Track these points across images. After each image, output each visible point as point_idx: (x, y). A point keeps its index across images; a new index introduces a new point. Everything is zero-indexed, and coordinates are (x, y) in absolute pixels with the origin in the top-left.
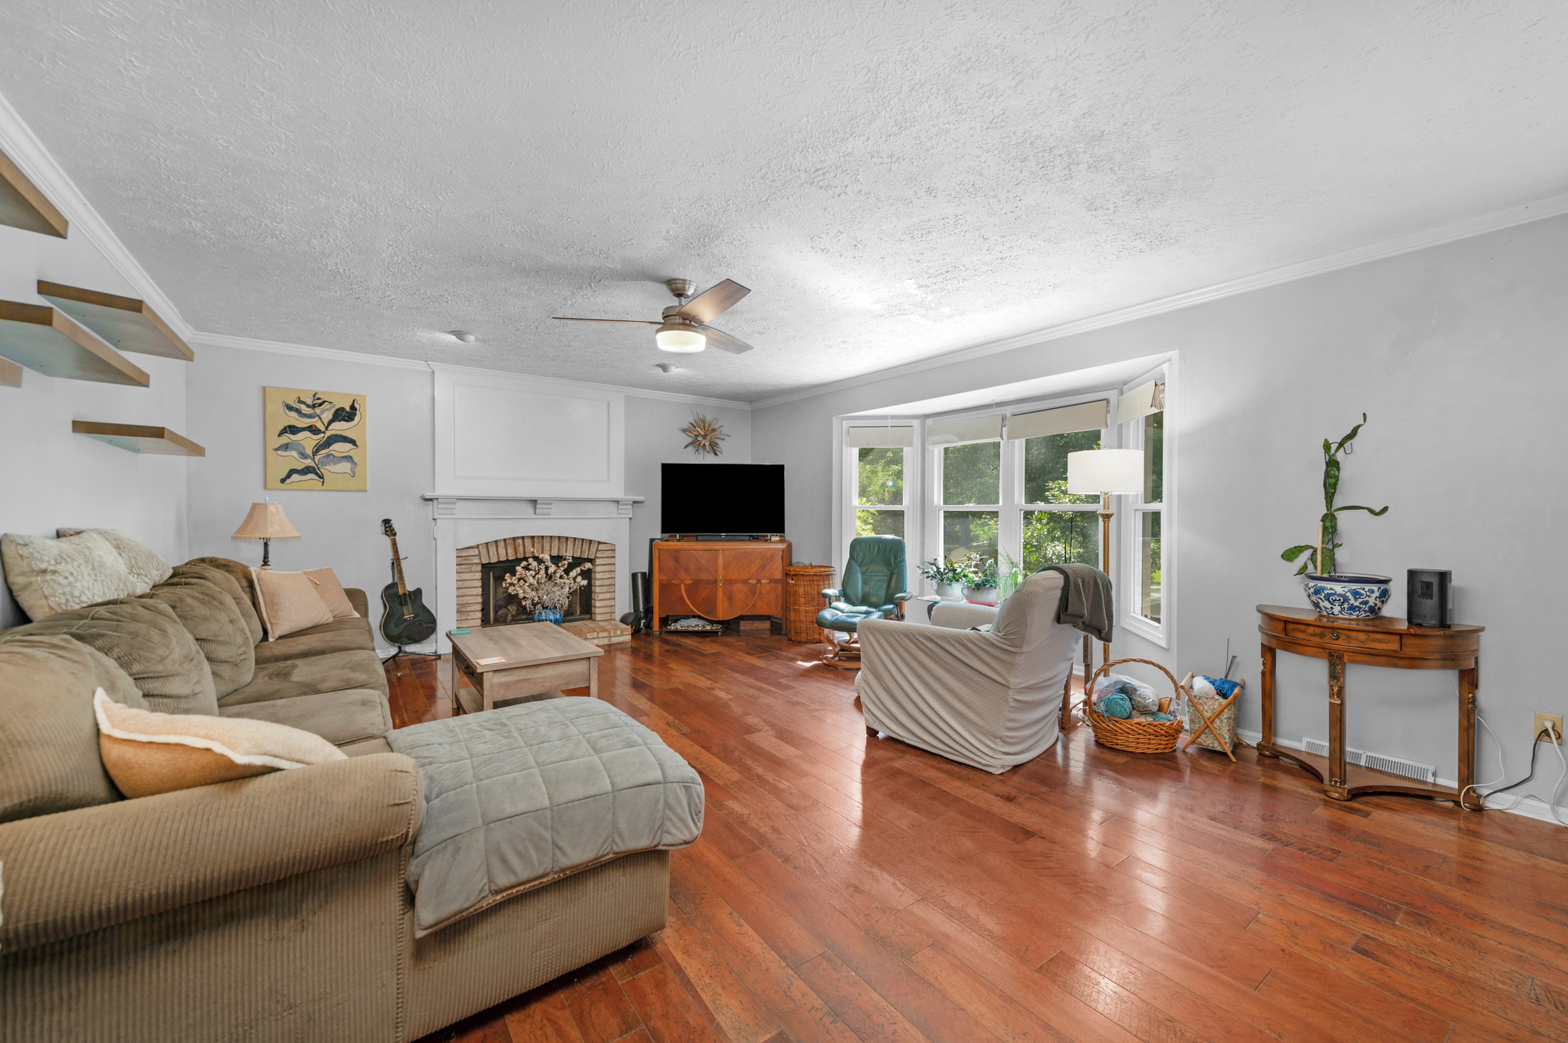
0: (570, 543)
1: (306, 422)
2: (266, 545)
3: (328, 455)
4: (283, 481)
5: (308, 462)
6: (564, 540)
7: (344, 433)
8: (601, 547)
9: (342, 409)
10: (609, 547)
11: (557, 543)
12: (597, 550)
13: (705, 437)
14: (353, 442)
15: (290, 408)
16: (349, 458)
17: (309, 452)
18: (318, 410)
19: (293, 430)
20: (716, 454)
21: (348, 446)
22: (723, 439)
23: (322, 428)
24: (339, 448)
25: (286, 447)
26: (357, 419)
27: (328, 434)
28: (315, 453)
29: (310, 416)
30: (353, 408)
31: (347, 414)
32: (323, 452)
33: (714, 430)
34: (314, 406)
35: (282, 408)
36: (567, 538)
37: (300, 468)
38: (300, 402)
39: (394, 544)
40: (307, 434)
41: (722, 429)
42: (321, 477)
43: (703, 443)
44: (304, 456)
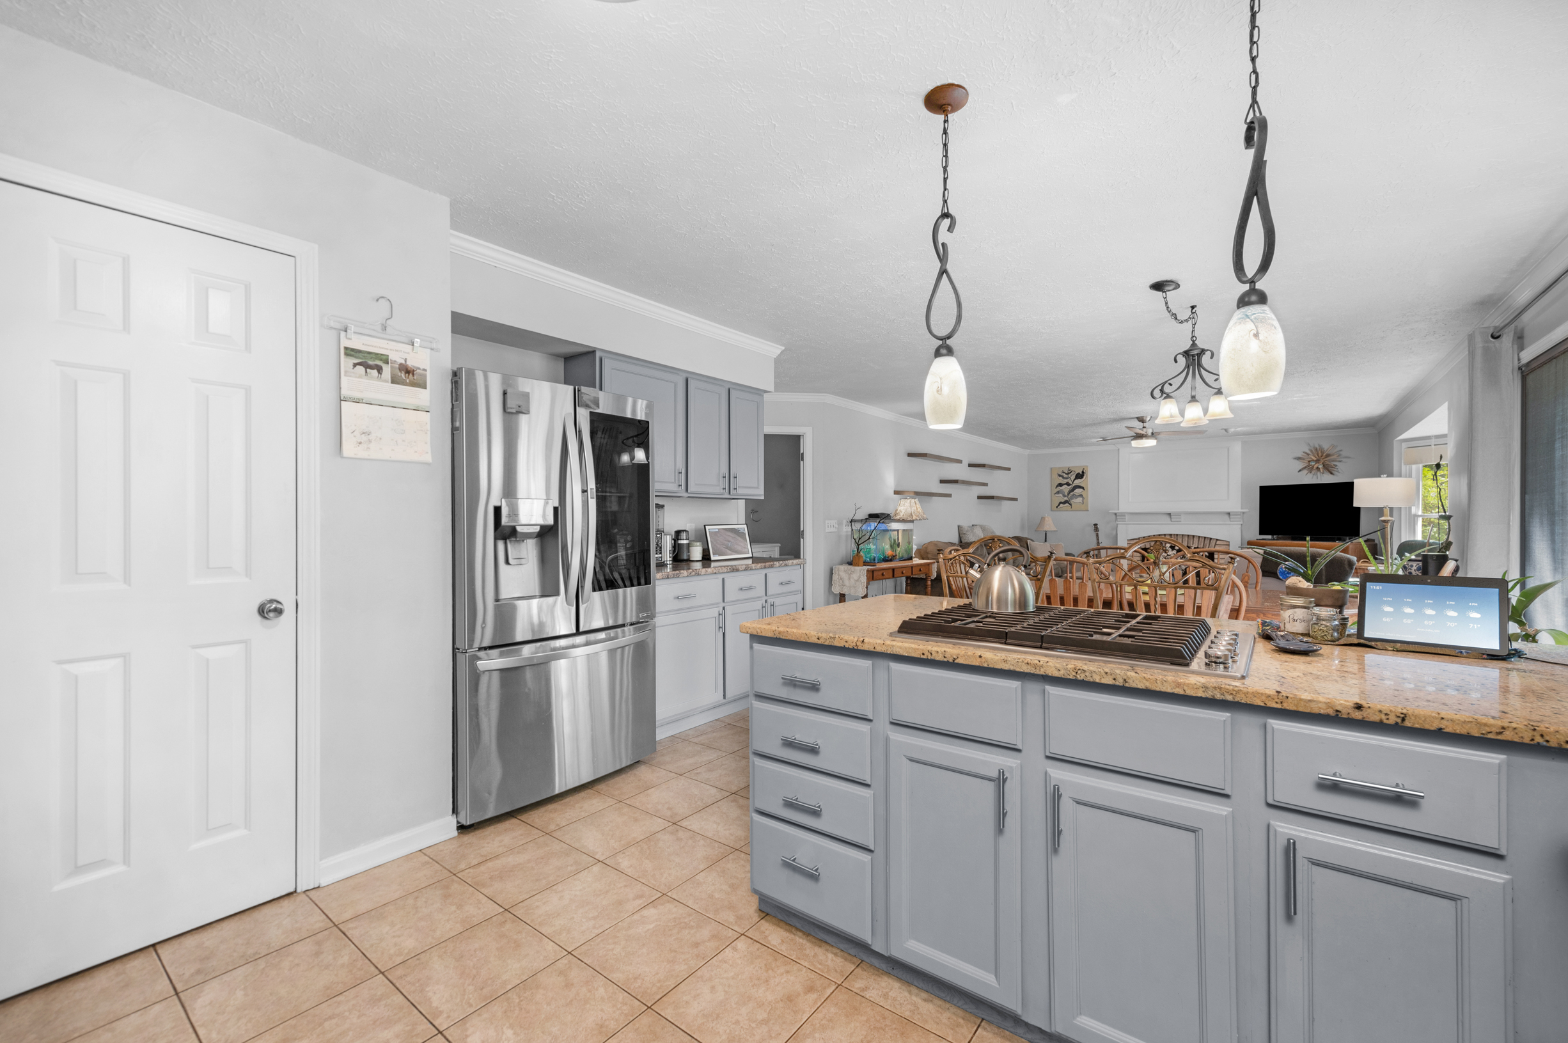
0: (1196, 540)
1: (1065, 481)
2: (1046, 534)
3: (1073, 495)
4: (1057, 507)
5: (1066, 498)
6: (1192, 537)
7: (1079, 485)
8: (1218, 542)
9: (1079, 473)
10: (1225, 543)
11: (1186, 539)
12: (1216, 544)
13: (1317, 461)
14: (1083, 488)
15: (1060, 476)
16: (1081, 496)
17: (1066, 494)
18: (1070, 475)
19: (1060, 485)
20: (1331, 473)
21: (1081, 490)
22: (1340, 461)
23: (1071, 483)
24: (1078, 491)
25: (1058, 493)
26: (1084, 477)
27: (1073, 485)
28: (1068, 494)
29: (1067, 478)
30: (1083, 472)
31: (1080, 476)
32: (1071, 493)
33: (1328, 455)
34: (1068, 474)
35: (1057, 476)
36: (1194, 536)
37: (1063, 501)
38: (1064, 473)
39: (1097, 535)
40: (1066, 486)
41: (1341, 453)
42: (1071, 505)
43: (1316, 466)
44: (1064, 496)
